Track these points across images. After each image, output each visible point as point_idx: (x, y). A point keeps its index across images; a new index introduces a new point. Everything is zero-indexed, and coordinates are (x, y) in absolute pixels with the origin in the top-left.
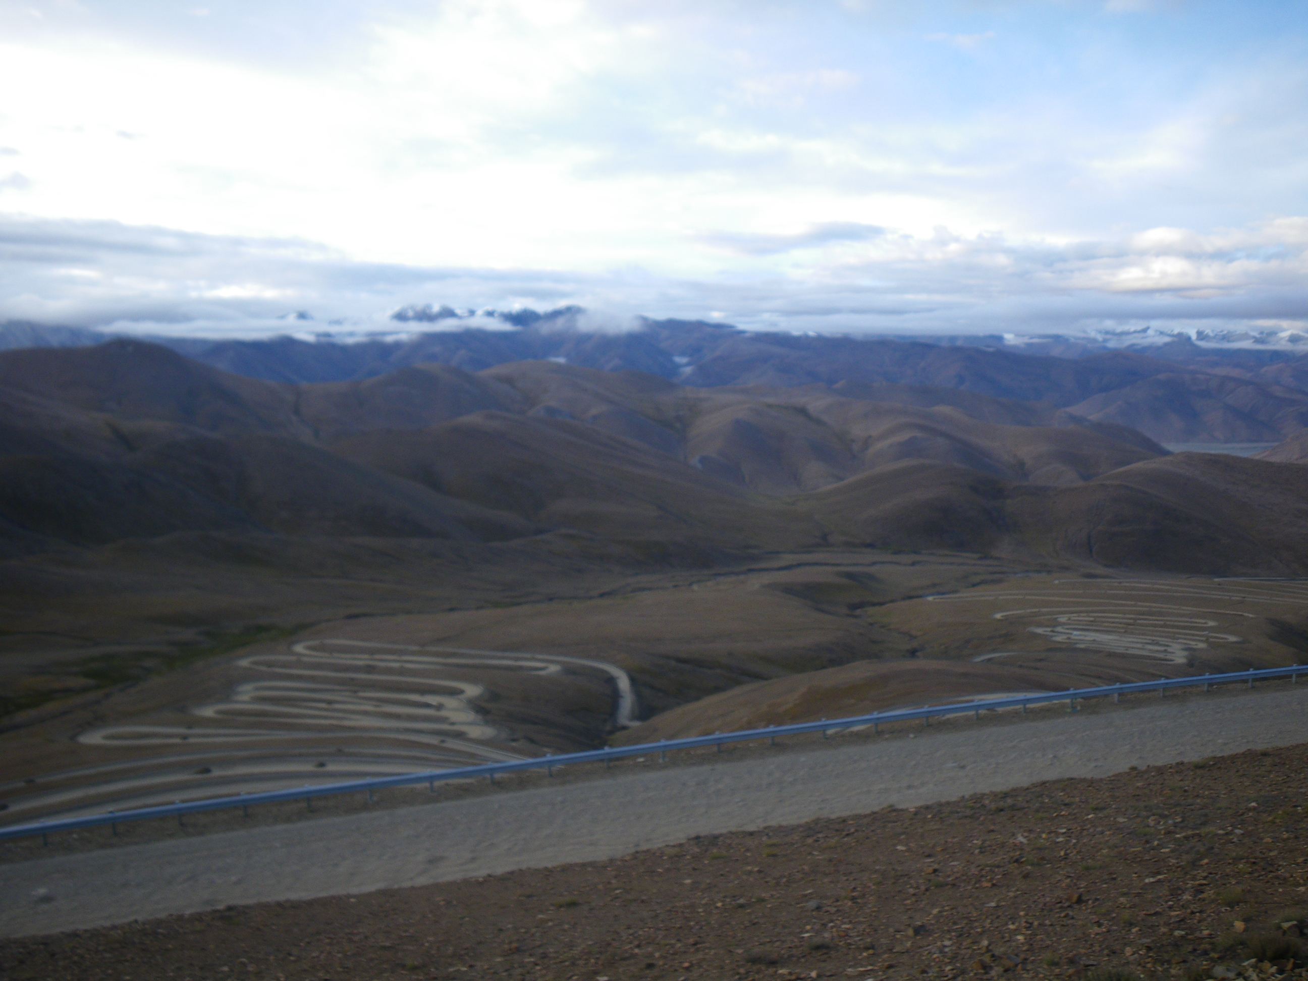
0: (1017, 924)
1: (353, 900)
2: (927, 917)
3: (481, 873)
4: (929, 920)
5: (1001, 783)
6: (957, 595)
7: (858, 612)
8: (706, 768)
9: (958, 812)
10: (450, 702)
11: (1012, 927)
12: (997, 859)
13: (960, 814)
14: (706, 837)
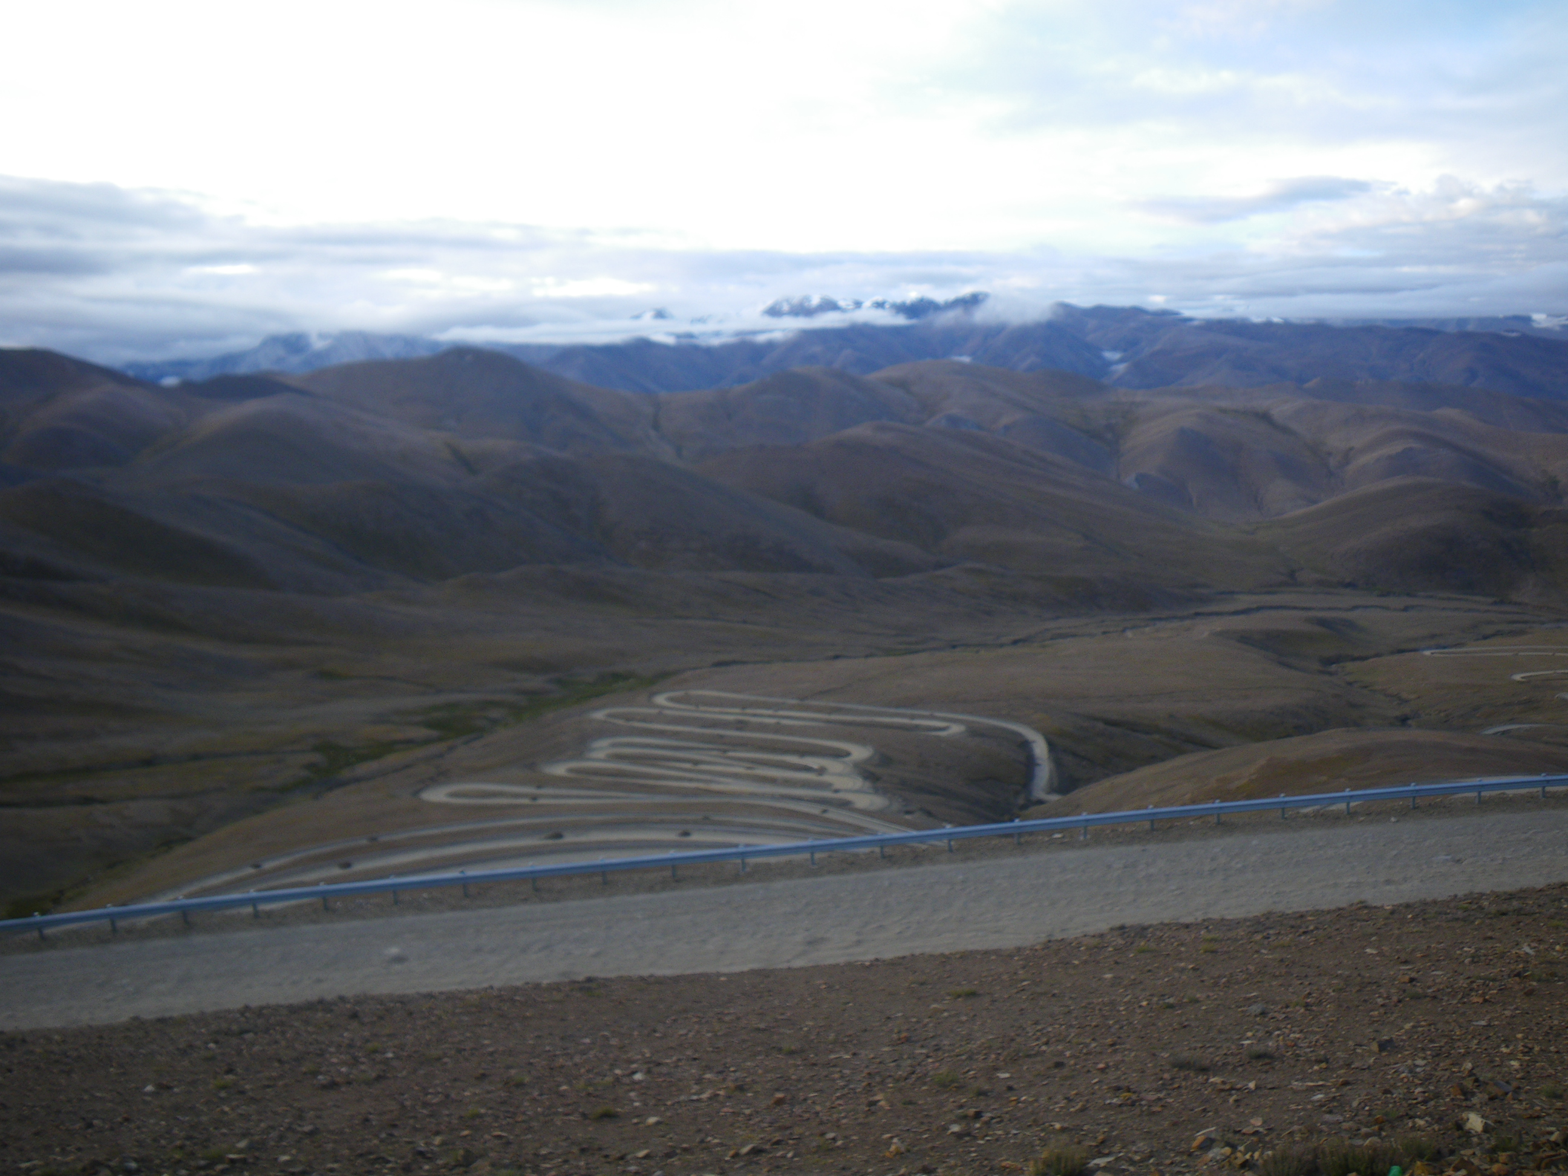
0: (1511, 1047)
1: (722, 979)
2: (1398, 1031)
3: (866, 955)
4: (1399, 1036)
5: (1508, 883)
6: (1464, 649)
7: (1334, 667)
8: (1136, 848)
9: (1446, 914)
10: (833, 765)
11: (1504, 1050)
12: (1493, 971)
13: (1449, 916)
14: (1132, 927)
